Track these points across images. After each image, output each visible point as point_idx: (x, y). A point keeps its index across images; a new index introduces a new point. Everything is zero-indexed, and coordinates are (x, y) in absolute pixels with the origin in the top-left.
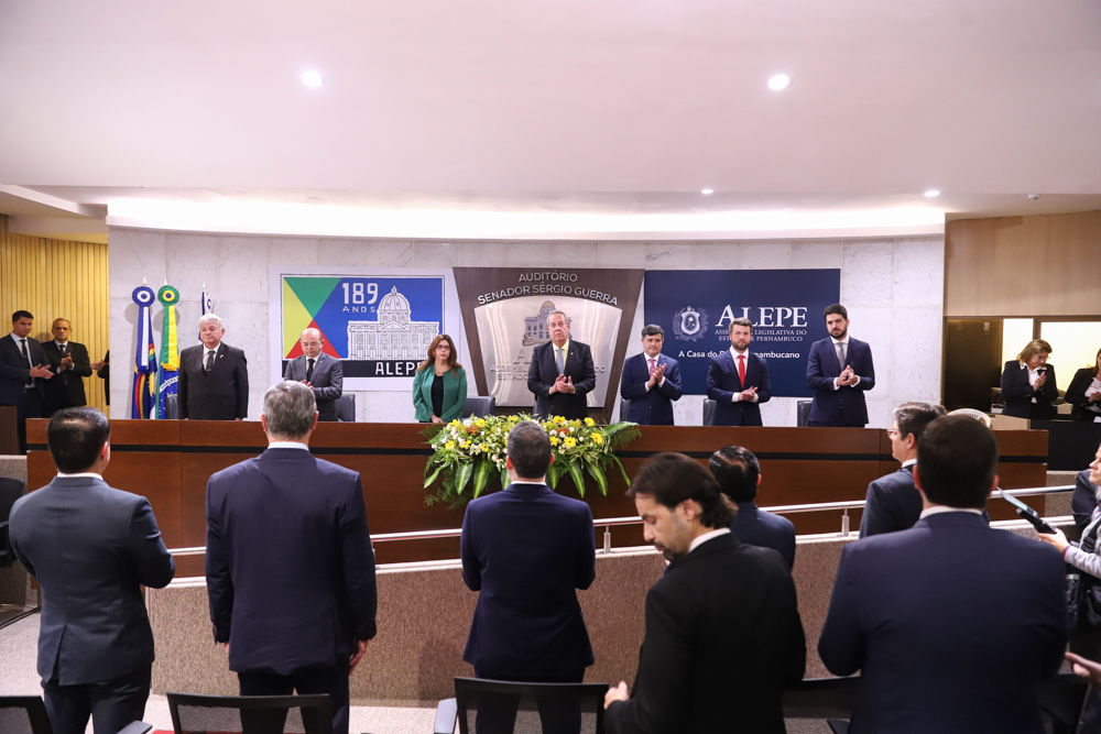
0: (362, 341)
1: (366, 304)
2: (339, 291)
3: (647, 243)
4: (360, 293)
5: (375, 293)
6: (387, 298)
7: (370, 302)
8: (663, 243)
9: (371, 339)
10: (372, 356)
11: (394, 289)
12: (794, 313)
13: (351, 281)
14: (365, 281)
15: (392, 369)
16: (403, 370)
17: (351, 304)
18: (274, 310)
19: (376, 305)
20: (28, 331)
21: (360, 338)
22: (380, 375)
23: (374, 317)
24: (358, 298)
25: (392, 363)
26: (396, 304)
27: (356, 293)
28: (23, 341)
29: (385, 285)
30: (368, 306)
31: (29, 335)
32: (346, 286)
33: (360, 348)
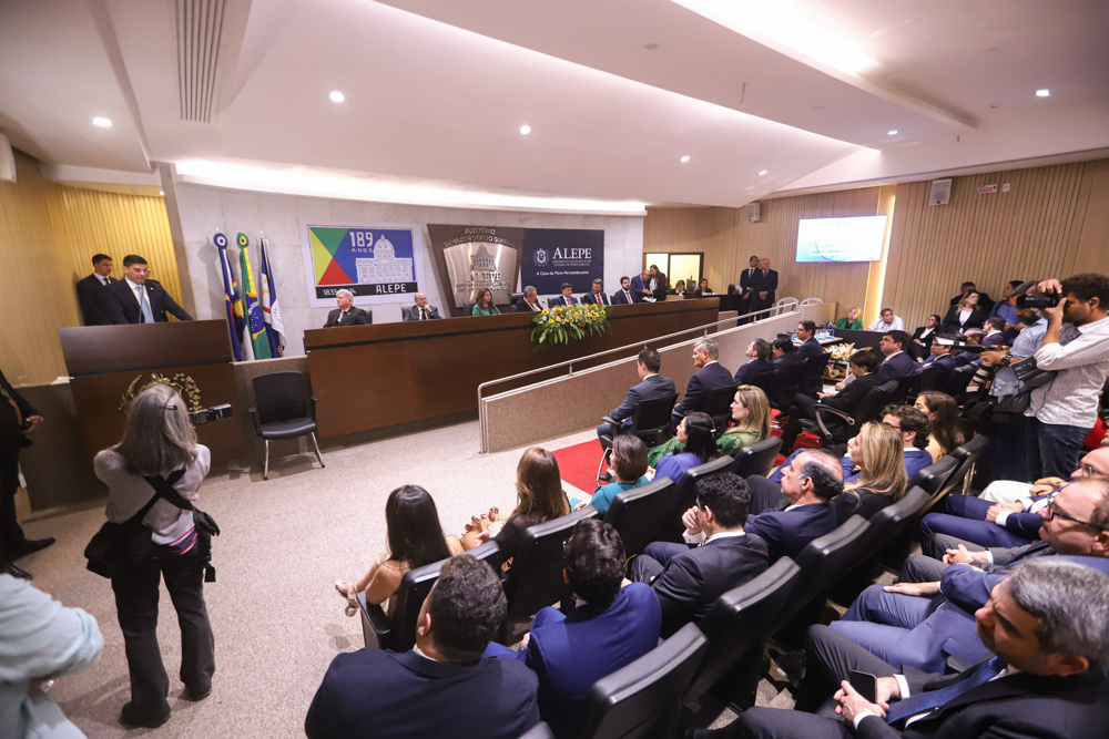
0: (366, 272)
1: (366, 247)
2: (348, 238)
3: (520, 213)
4: (362, 239)
5: (371, 239)
6: (379, 243)
7: (369, 245)
8: (527, 213)
9: (372, 270)
10: (373, 282)
11: (383, 237)
12: (586, 251)
13: (355, 231)
14: (364, 231)
15: (387, 290)
16: (393, 290)
17: (357, 247)
18: (306, 250)
19: (372, 247)
20: (109, 271)
21: (364, 269)
22: (379, 293)
23: (372, 256)
24: (361, 242)
25: (386, 285)
26: (384, 247)
27: (359, 239)
28: (106, 280)
29: (377, 234)
30: (368, 248)
31: (112, 275)
32: (352, 234)
33: (365, 276)
